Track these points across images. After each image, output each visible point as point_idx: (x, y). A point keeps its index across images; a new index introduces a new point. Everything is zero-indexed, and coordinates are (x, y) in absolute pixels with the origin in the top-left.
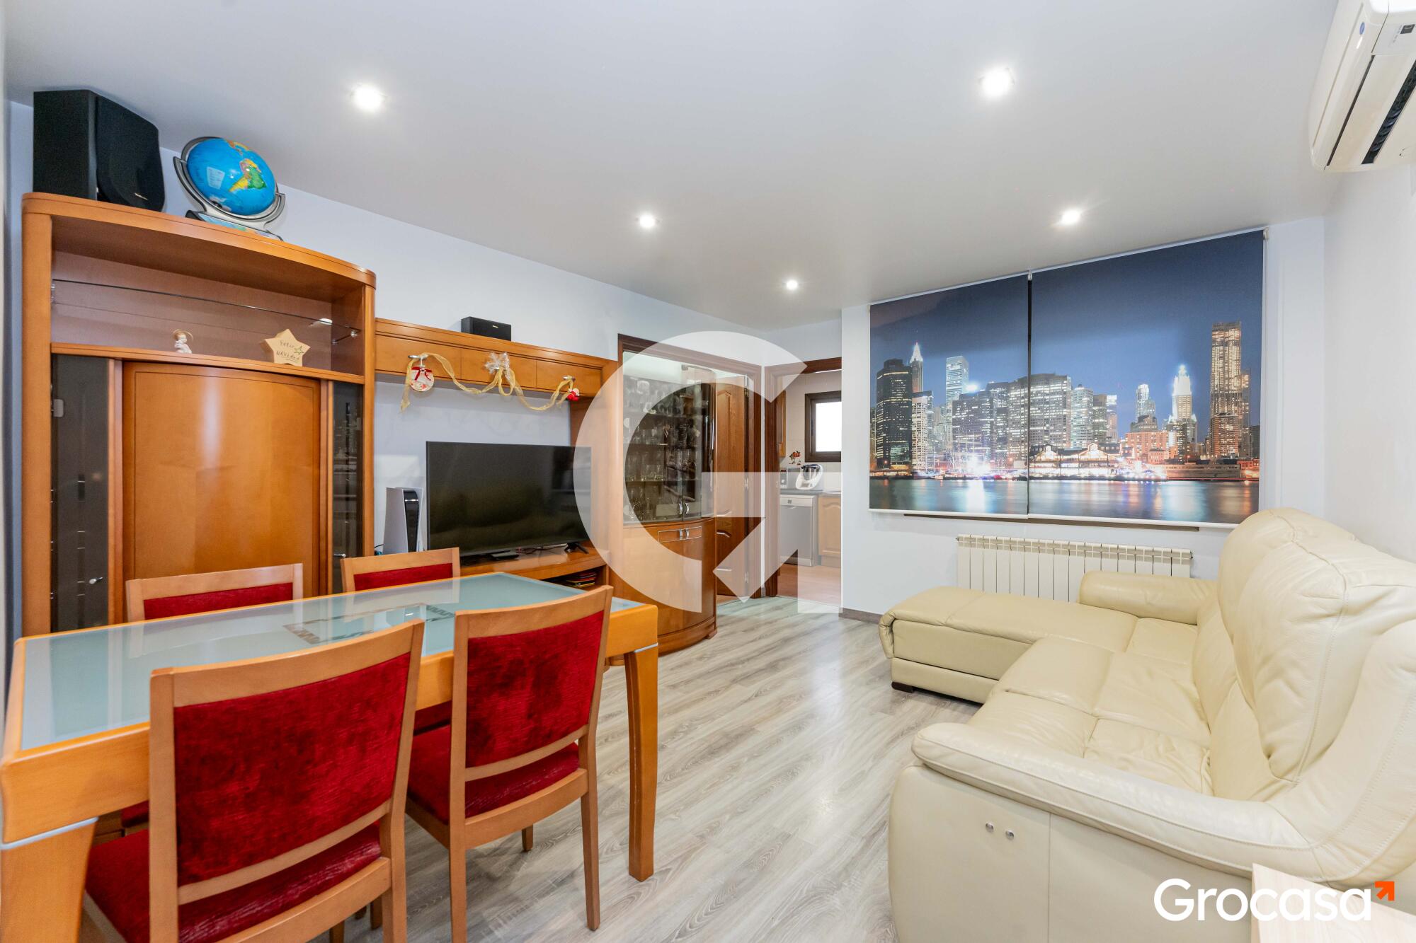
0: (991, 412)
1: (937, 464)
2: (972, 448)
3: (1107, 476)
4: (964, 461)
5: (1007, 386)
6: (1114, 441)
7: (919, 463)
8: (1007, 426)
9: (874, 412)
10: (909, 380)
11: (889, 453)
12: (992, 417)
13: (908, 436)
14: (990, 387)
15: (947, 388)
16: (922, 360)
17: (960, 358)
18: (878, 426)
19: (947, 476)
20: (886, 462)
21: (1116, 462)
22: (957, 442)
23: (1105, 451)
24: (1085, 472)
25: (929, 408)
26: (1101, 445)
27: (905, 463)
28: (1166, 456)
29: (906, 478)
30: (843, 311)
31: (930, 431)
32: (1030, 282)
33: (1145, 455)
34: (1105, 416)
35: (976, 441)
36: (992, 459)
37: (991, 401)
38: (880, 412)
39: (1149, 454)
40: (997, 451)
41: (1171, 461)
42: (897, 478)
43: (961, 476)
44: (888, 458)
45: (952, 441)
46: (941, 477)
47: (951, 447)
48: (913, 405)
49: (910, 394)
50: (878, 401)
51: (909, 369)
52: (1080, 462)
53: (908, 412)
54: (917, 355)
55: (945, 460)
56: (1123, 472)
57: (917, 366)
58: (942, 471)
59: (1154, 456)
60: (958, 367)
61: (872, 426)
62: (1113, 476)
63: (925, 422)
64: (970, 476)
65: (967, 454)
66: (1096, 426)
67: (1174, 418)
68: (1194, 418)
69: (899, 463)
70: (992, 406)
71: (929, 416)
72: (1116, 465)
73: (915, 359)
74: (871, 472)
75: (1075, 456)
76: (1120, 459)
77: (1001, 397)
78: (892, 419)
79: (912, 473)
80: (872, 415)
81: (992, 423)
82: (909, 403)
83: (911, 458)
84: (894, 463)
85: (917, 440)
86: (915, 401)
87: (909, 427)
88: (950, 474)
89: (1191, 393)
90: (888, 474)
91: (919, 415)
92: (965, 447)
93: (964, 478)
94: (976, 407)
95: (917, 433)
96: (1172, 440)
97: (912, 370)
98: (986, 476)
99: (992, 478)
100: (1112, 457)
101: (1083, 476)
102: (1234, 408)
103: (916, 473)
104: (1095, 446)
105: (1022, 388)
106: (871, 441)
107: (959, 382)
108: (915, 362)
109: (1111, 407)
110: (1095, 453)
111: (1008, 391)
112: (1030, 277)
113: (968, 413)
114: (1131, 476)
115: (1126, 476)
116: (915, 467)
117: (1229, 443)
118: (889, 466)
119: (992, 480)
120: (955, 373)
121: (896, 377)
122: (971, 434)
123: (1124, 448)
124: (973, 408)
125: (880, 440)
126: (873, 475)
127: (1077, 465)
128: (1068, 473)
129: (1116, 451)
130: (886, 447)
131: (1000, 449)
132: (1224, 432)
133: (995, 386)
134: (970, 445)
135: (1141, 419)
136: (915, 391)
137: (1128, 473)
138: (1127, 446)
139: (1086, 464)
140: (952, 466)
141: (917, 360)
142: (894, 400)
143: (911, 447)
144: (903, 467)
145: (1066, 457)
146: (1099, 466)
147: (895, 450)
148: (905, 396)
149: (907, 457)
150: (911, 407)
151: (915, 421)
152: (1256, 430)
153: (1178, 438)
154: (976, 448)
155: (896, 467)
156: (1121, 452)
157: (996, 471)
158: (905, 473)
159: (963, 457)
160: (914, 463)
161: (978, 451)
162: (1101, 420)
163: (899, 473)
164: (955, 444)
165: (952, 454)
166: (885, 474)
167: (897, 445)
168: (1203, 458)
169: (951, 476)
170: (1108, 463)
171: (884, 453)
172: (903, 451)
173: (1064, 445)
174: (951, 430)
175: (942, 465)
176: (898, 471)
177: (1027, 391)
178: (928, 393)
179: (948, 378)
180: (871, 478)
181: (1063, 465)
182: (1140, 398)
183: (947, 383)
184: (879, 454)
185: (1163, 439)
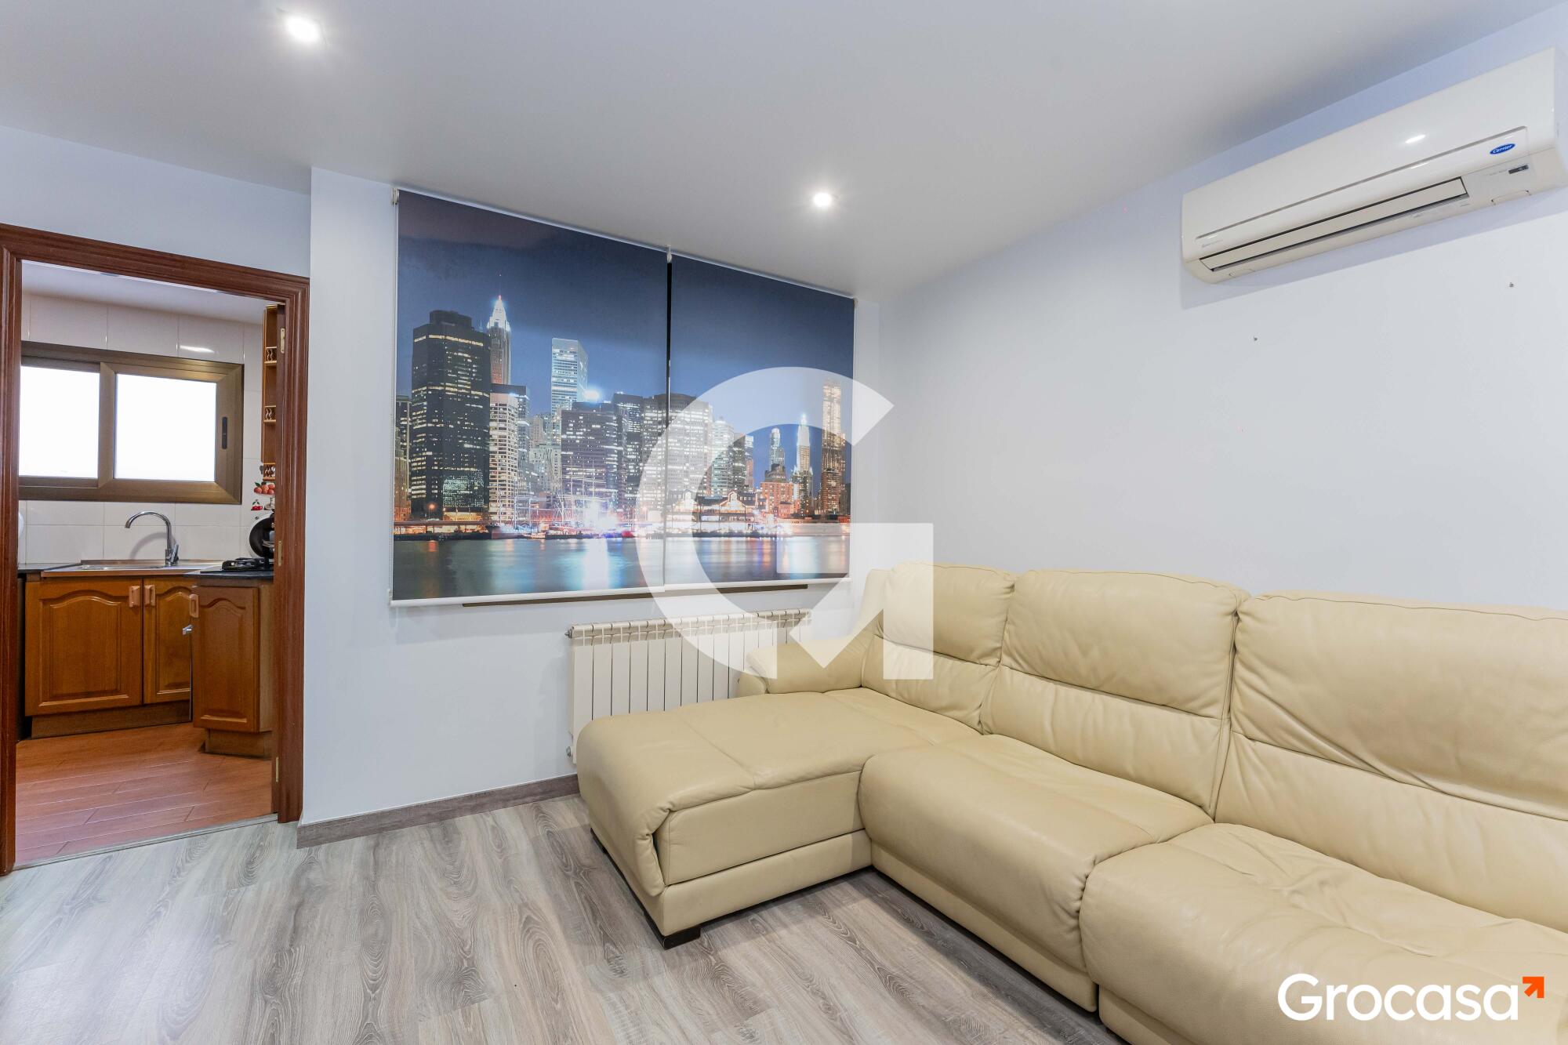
0: (619, 437)
1: (534, 512)
2: (592, 489)
3: (745, 532)
4: (579, 509)
5: (641, 402)
6: (751, 491)
7: (502, 509)
8: (641, 461)
9: (404, 406)
10: (484, 359)
11: (440, 488)
12: (620, 444)
13: (483, 460)
14: (617, 399)
15: (554, 388)
16: (508, 328)
17: (574, 344)
18: (414, 434)
19: (552, 532)
20: (432, 507)
21: (753, 515)
22: (568, 477)
23: (743, 502)
24: (724, 527)
25: (522, 415)
26: (740, 494)
27: (474, 510)
28: (792, 510)
29: (476, 536)
30: (316, 172)
31: (523, 457)
32: (670, 265)
33: (776, 508)
34: (743, 459)
35: (597, 478)
36: (620, 507)
37: (619, 421)
38: (420, 408)
39: (779, 507)
40: (626, 495)
41: (796, 516)
42: (458, 537)
43: (574, 533)
44: (439, 500)
45: (560, 476)
46: (542, 535)
47: (559, 485)
48: (492, 405)
49: (485, 383)
50: (416, 384)
51: (482, 337)
52: (721, 514)
53: (482, 418)
54: (499, 316)
55: (548, 506)
56: (758, 527)
57: (500, 337)
58: (543, 526)
59: (783, 510)
60: (571, 357)
61: (400, 433)
62: (749, 532)
63: (514, 439)
64: (589, 533)
65: (584, 498)
66: (736, 471)
67: (797, 469)
68: (811, 471)
69: (461, 510)
70: (620, 428)
71: (522, 430)
72: (752, 519)
73: (496, 324)
74: (396, 525)
75: (715, 507)
76: (756, 512)
77: (633, 419)
78: (447, 424)
79: (487, 527)
80: (401, 411)
81: (619, 452)
82: (485, 401)
83: (487, 501)
84: (453, 510)
85: (499, 469)
86: (496, 399)
87: (485, 444)
88: (557, 529)
89: (808, 445)
90: (437, 530)
91: (502, 425)
92: (580, 486)
93: (579, 536)
94: (599, 426)
95: (498, 456)
96: (796, 496)
97: (490, 338)
98: (611, 532)
99: (620, 535)
100: (749, 509)
101: (723, 532)
102: (836, 465)
103: (498, 527)
104: (734, 495)
105: (660, 409)
106: (398, 464)
107: (572, 381)
108: (496, 329)
109: (749, 450)
110: (734, 505)
111: (642, 410)
112: (669, 258)
113: (586, 434)
114: (765, 531)
115: (760, 532)
116: (494, 518)
117: (833, 499)
118: (438, 513)
119: (620, 539)
120: (565, 366)
121: (456, 347)
122: (590, 466)
123: (759, 500)
124: (593, 426)
125: (419, 463)
126: (403, 531)
127: (716, 518)
128: (708, 527)
129: (751, 503)
130: (433, 477)
131: (631, 492)
132: (830, 487)
133: (626, 399)
134: (589, 485)
135: (774, 466)
136: (495, 382)
137: (762, 528)
138: (762, 497)
139: (726, 516)
140: (559, 516)
141: (501, 326)
142: (451, 390)
143: (487, 481)
144: (470, 516)
145: (706, 508)
146: (738, 520)
147: (453, 485)
148: (475, 386)
149: (478, 499)
150: (487, 408)
151: (495, 434)
152: (848, 486)
153: (801, 491)
154: (597, 490)
155: (455, 516)
156: (757, 503)
157: (624, 525)
158: (476, 528)
159: (578, 503)
160: (492, 510)
161: (600, 494)
162: (741, 465)
163: (463, 527)
164: (565, 481)
165: (559, 496)
166: (430, 529)
167: (458, 475)
168: (817, 513)
169: (559, 533)
170: (745, 517)
171: (429, 489)
172: (471, 488)
173: (705, 491)
174: (559, 457)
175: (542, 514)
176: (459, 524)
177: (665, 415)
178: (521, 390)
179: (555, 372)
180: (397, 538)
181: (704, 518)
182: (773, 443)
183: (554, 379)
184: (418, 490)
185: (789, 492)
